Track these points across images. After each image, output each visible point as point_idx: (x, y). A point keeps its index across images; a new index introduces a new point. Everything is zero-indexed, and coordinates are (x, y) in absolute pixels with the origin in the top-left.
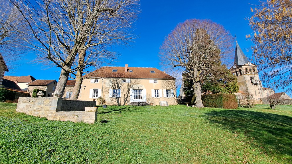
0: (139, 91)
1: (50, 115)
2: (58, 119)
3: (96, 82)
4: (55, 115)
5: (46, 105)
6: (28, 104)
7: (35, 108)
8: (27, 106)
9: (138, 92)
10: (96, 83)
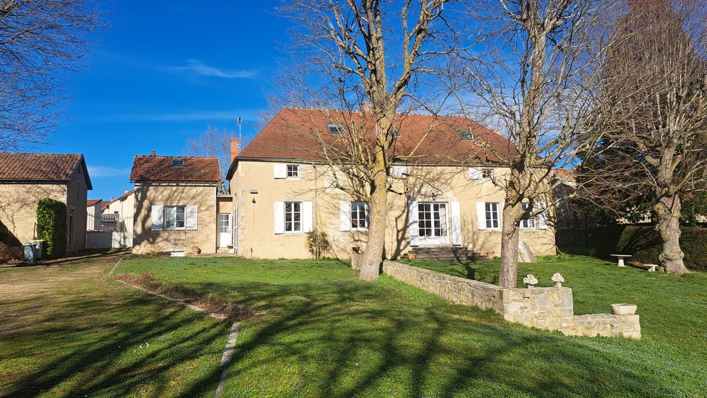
0: (436, 208)
1: (564, 325)
2: (580, 334)
3: (290, 174)
4: (573, 324)
5: (555, 306)
6: (522, 305)
7: (536, 313)
8: (521, 308)
9: (432, 211)
10: (290, 178)
